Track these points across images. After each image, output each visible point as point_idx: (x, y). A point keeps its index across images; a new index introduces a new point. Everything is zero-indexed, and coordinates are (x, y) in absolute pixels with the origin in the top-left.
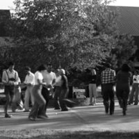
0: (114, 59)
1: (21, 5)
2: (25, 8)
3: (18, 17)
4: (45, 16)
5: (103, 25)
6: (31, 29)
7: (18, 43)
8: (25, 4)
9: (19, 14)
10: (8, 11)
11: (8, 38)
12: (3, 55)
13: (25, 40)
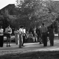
3: (18, 7)
4: (28, 6)
6: (23, 11)
7: (18, 17)
8: (20, 2)
9: (18, 6)
10: (14, 5)
11: (14, 15)
12: (12, 22)
13: (21, 16)
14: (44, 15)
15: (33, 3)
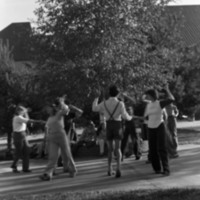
0: (179, 83)
1: (45, 15)
2: (51, 20)
3: (41, 33)
4: (79, 28)
5: (162, 35)
6: (62, 48)
7: (44, 69)
8: (50, 14)
9: (43, 28)
10: (27, 25)
11: (30, 63)
12: (24, 87)
13: (53, 65)
14: (133, 60)
15: (94, 16)
